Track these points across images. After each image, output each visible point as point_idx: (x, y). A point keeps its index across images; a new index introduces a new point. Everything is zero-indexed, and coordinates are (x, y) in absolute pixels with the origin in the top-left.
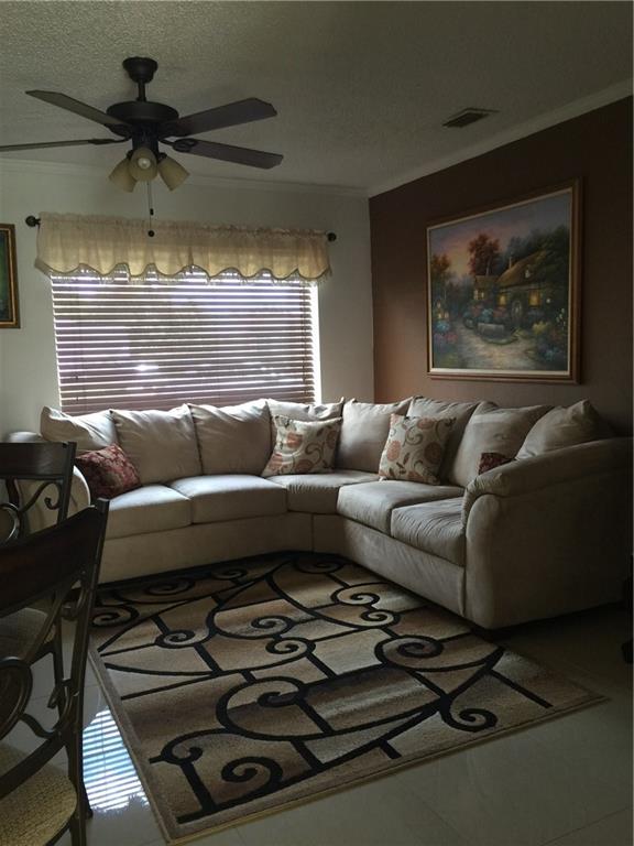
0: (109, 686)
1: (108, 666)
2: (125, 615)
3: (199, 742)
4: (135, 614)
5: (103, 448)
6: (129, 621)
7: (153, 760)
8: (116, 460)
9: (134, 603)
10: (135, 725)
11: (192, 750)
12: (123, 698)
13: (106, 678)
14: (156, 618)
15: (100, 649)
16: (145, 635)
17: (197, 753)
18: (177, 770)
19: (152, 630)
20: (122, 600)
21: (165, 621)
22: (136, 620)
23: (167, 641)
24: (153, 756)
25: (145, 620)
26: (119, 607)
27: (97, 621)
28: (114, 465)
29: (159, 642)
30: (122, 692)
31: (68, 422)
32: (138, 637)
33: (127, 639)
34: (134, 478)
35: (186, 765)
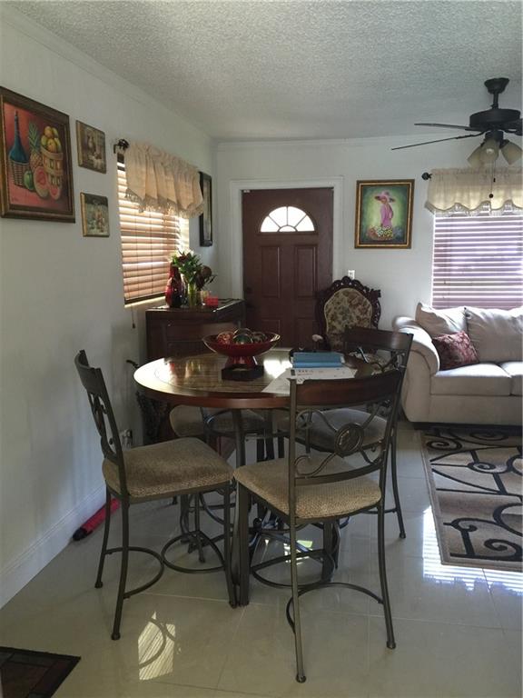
0: (432, 481)
1: (434, 470)
2: (453, 445)
3: (476, 524)
4: (459, 446)
5: (454, 333)
6: (455, 449)
7: (445, 524)
8: (462, 342)
9: (460, 439)
10: (440, 505)
11: (470, 526)
12: (438, 489)
13: (431, 477)
14: (473, 452)
15: (431, 461)
16: (462, 460)
17: (473, 528)
18: (459, 533)
19: (469, 458)
20: (454, 436)
21: (478, 454)
22: (459, 450)
23: (475, 467)
24: (447, 522)
25: (465, 451)
26: (450, 440)
27: (434, 444)
28: (460, 346)
29: (470, 466)
30: (438, 486)
31: (433, 314)
32: (457, 460)
33: (450, 459)
34: (473, 357)
35: (465, 533)
